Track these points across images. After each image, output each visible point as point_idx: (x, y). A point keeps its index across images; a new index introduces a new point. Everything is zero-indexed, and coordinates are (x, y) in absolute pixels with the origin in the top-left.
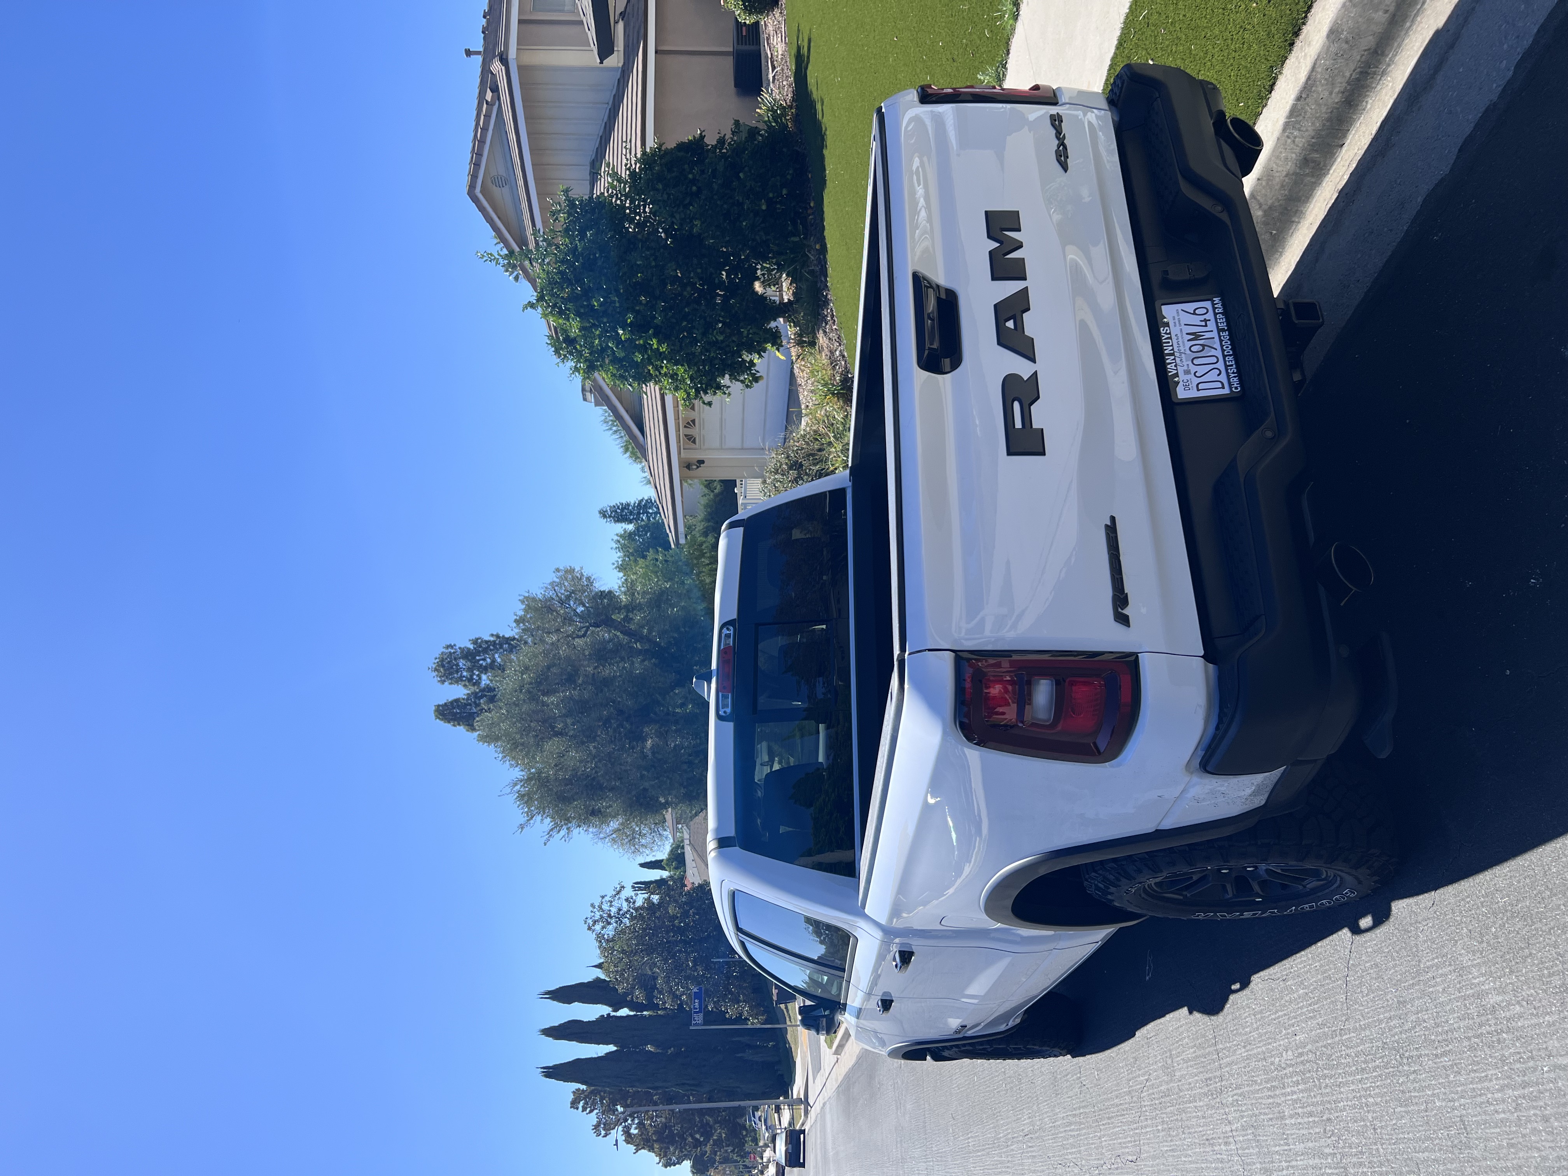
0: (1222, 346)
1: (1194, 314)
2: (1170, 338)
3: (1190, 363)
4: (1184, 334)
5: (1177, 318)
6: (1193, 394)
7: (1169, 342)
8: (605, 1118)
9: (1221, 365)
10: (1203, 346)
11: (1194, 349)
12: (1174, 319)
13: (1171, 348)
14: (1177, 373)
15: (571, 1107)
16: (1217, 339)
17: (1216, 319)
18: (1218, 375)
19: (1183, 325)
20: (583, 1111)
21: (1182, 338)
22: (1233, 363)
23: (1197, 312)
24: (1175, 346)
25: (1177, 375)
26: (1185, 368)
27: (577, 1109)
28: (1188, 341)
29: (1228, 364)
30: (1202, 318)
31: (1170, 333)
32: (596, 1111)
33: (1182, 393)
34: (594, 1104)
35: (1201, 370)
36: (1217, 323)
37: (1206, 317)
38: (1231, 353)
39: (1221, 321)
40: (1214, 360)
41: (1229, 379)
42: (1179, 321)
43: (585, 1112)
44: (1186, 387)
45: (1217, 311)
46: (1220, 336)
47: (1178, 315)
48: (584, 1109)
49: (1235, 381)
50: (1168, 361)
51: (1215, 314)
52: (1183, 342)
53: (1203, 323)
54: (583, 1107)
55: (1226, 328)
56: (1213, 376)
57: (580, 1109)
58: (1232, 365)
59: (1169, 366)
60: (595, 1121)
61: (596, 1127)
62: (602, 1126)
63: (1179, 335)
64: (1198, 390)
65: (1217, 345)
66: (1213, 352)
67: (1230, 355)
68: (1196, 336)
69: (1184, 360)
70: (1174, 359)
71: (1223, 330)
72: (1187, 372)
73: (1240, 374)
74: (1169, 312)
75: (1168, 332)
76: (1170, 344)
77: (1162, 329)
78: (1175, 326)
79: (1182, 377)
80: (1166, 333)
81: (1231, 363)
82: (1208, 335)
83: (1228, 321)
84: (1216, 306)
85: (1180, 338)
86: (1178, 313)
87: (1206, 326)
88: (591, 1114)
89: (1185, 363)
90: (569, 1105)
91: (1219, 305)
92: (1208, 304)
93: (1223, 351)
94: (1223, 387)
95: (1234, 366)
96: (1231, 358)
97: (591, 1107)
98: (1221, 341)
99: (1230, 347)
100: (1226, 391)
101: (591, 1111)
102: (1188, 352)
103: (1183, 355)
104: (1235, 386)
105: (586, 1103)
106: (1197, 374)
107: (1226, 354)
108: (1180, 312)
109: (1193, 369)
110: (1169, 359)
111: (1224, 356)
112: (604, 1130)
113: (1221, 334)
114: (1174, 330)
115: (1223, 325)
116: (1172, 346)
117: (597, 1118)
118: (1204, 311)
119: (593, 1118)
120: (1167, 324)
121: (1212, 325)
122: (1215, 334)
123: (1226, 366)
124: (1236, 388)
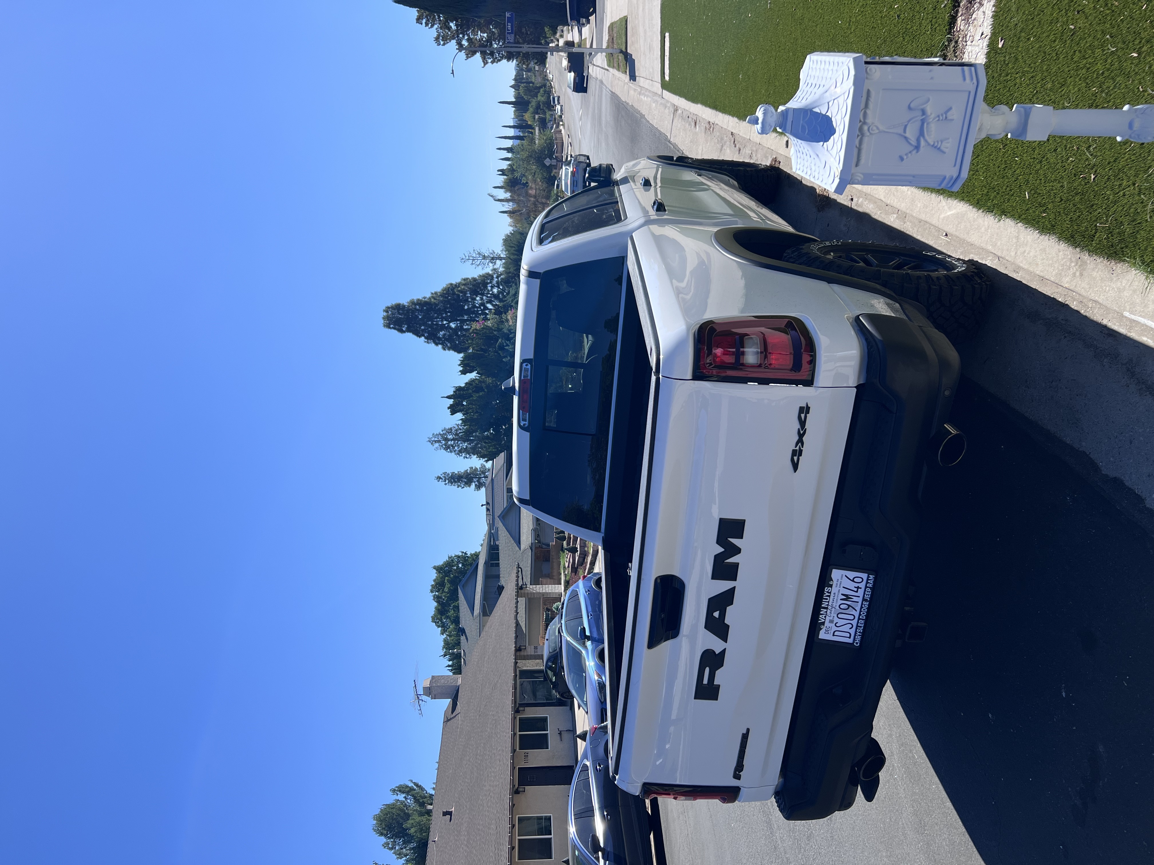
0: (861, 611)
1: (853, 581)
2: (829, 596)
3: (836, 616)
4: (840, 594)
5: (840, 580)
6: (829, 637)
7: (827, 599)
8: (442, 32)
9: (855, 623)
10: (849, 606)
11: (842, 606)
12: (838, 581)
13: (827, 603)
14: (825, 622)
15: (417, 23)
16: (860, 604)
17: (865, 590)
18: (850, 628)
19: (842, 587)
20: (426, 26)
21: (837, 597)
22: (863, 625)
23: (855, 580)
24: (831, 600)
25: (823, 623)
26: (831, 618)
27: (422, 24)
28: (841, 599)
29: (859, 625)
30: (857, 585)
31: (830, 593)
32: (436, 26)
33: (822, 635)
34: (434, 20)
35: (841, 622)
36: (864, 593)
37: (860, 585)
38: (864, 618)
39: (868, 593)
40: (852, 617)
41: (855, 635)
42: (840, 584)
43: (427, 27)
44: (827, 632)
45: (868, 586)
46: (862, 604)
47: (842, 579)
48: (427, 25)
49: (858, 638)
50: (821, 612)
51: (866, 587)
52: (837, 600)
53: (856, 590)
54: (426, 23)
55: (869, 599)
56: (846, 628)
57: (424, 24)
58: (861, 627)
59: (821, 616)
60: (435, 34)
61: (437, 39)
62: (441, 38)
63: (836, 594)
64: (834, 635)
65: (858, 608)
66: (854, 612)
67: (863, 619)
68: (847, 597)
69: (832, 612)
70: (826, 612)
71: (866, 600)
72: (831, 621)
73: (863, 635)
74: (836, 574)
75: (830, 591)
76: (828, 601)
77: (826, 588)
78: (836, 587)
79: (827, 624)
80: (828, 592)
81: (861, 625)
82: (855, 599)
83: (872, 595)
84: (869, 581)
85: (836, 596)
86: (842, 577)
87: (857, 592)
88: (432, 29)
89: (832, 615)
90: (415, 21)
91: (871, 582)
92: (865, 576)
93: (860, 615)
94: (850, 638)
95: (862, 628)
96: (863, 622)
97: (431, 23)
98: (862, 607)
99: (865, 614)
100: (850, 641)
101: (432, 26)
102: (837, 608)
103: (833, 609)
104: (857, 641)
105: (428, 20)
106: (837, 625)
107: (861, 617)
108: (844, 576)
109: (836, 620)
110: (823, 611)
111: (859, 619)
112: (443, 40)
113: (864, 603)
114: (834, 590)
115: (867, 597)
116: (828, 602)
117: (437, 32)
118: (860, 580)
119: (433, 32)
120: (831, 586)
121: (861, 592)
122: (860, 600)
123: (857, 626)
124: (857, 643)
